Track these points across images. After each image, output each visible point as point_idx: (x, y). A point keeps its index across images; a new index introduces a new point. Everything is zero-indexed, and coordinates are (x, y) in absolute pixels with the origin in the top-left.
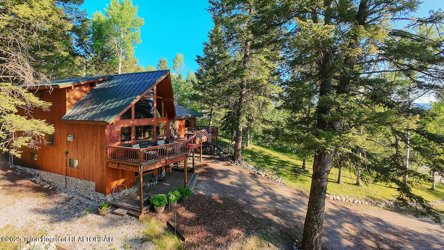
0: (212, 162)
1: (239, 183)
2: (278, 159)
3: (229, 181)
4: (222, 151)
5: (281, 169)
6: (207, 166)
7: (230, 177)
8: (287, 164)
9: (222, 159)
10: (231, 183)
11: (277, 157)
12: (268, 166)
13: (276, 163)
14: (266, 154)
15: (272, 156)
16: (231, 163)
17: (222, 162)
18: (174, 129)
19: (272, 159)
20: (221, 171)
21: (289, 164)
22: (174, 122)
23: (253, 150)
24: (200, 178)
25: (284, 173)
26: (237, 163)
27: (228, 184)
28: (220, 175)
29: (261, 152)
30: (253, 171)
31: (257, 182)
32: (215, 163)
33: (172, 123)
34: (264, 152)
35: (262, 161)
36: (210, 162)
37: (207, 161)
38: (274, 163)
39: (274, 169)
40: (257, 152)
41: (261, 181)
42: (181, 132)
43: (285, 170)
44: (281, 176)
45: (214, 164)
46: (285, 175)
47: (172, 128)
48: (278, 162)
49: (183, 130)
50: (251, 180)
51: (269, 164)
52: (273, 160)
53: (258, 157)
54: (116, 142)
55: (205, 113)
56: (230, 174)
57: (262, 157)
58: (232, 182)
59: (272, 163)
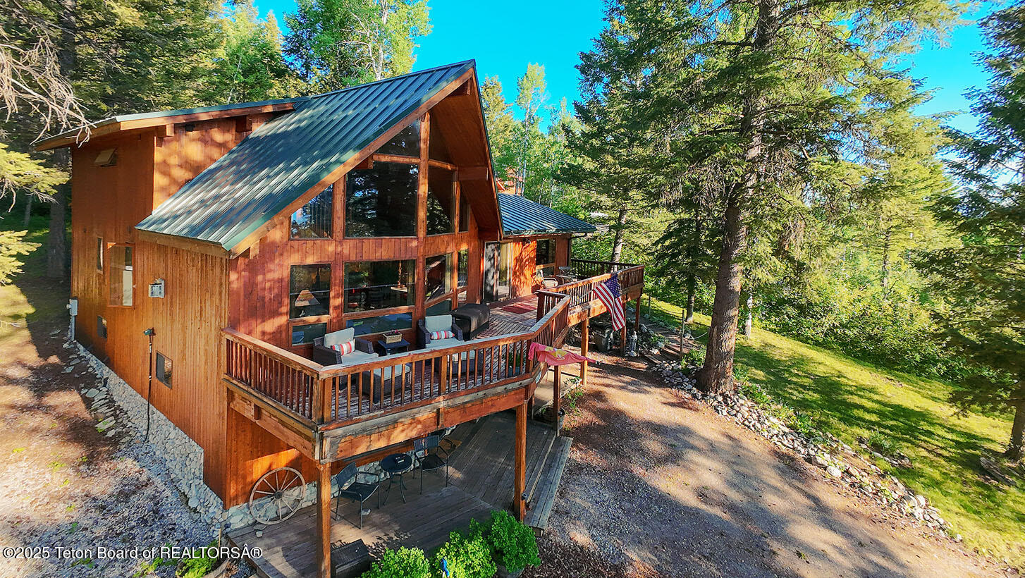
0: (622, 388)
1: (734, 496)
2: (876, 397)
3: (692, 481)
4: (655, 345)
5: (906, 450)
6: (605, 401)
7: (697, 464)
8: (924, 426)
9: (656, 378)
10: (702, 494)
11: (872, 390)
12: (842, 426)
13: (874, 418)
14: (820, 371)
15: (850, 383)
16: (694, 396)
17: (658, 390)
18: (497, 269)
19: (852, 394)
20: (658, 429)
21: (932, 424)
22: (498, 248)
23: (769, 350)
24: (577, 456)
25: (928, 470)
26: (715, 403)
27: (691, 500)
28: (654, 446)
29: (800, 362)
30: (785, 442)
31: (812, 504)
32: (633, 391)
33: (493, 250)
34: (811, 360)
35: (815, 402)
36: (614, 383)
37: (607, 381)
38: (867, 416)
39: (877, 447)
40: (783, 358)
41: (832, 499)
42: (522, 278)
43: (925, 453)
44: (917, 485)
45: (631, 394)
46: (936, 484)
47: (493, 265)
48: (880, 414)
49: (528, 273)
50: (786, 488)
51: (850, 420)
52: (856, 400)
53: (795, 383)
54: (273, 317)
55: (602, 221)
56: (693, 448)
57: (807, 381)
58: (706, 488)
59: (856, 412)
